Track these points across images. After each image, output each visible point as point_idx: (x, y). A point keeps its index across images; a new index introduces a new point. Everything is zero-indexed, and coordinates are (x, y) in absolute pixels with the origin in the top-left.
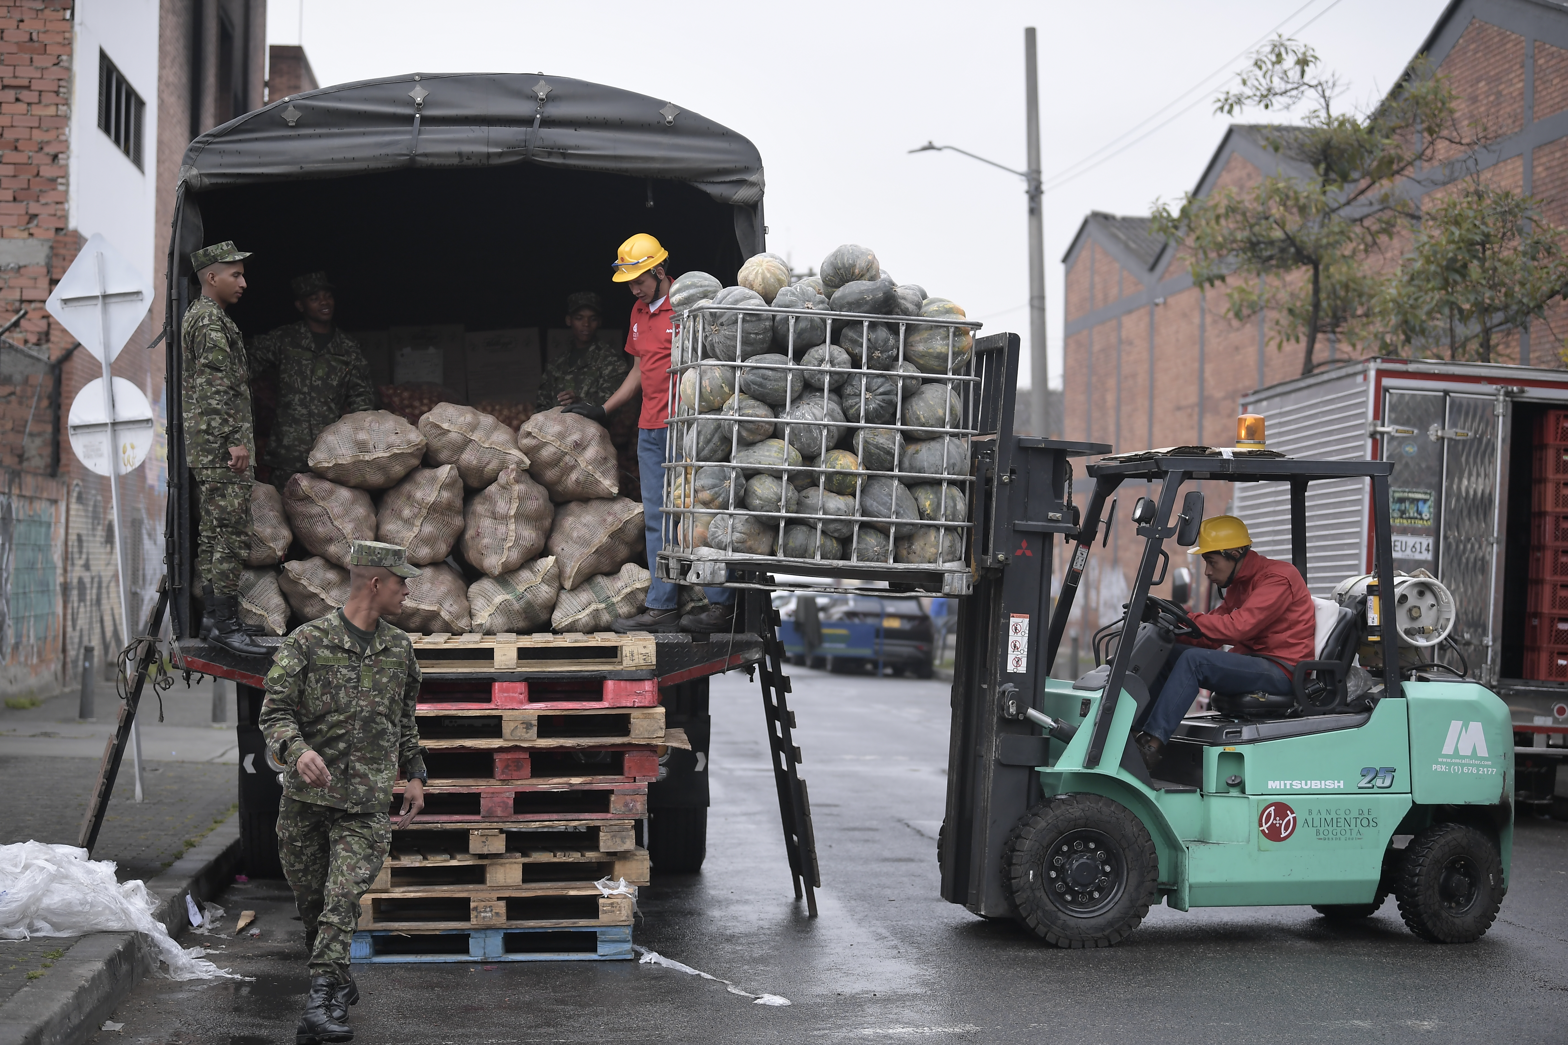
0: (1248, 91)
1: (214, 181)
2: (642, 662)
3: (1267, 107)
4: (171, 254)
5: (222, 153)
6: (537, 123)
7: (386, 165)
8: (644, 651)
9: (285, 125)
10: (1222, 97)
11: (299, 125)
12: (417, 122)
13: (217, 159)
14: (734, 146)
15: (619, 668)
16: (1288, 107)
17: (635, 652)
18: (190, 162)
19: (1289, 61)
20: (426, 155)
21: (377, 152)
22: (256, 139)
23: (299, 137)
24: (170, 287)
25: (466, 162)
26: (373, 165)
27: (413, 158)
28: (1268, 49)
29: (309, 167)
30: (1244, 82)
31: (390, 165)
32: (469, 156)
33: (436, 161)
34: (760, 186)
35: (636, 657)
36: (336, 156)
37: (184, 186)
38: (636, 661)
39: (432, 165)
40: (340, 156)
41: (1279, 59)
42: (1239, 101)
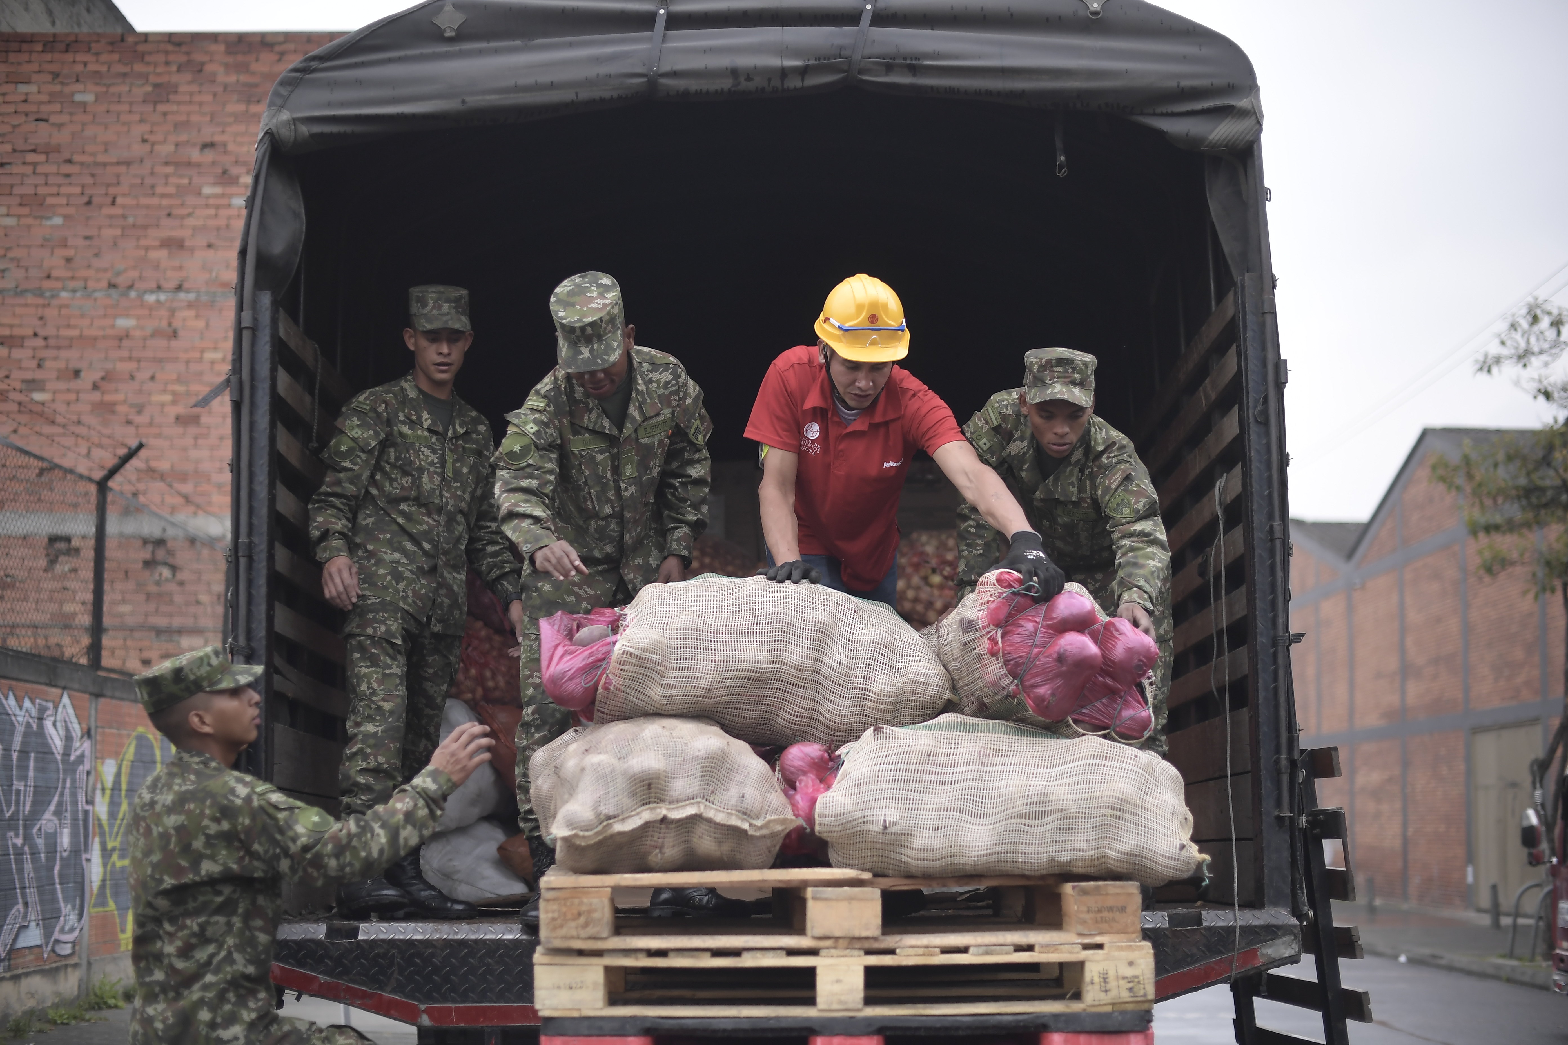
0: (1505, 351)
1: (317, 129)
2: (1125, 995)
3: (1525, 366)
4: (243, 253)
5: (332, 85)
6: (866, 19)
7: (607, 95)
8: (1129, 972)
9: (438, 36)
10: (1481, 358)
11: (461, 36)
12: (660, 23)
13: (325, 95)
14: (1206, 51)
15: (1076, 1007)
16: (1546, 364)
17: (1112, 974)
18: (279, 102)
19: (1545, 323)
20: (675, 74)
21: (591, 72)
22: (390, 61)
23: (462, 54)
24: (240, 308)
25: (744, 85)
26: (585, 95)
27: (652, 81)
28: (1524, 311)
29: (475, 101)
30: (1503, 343)
31: (615, 94)
32: (750, 74)
33: (693, 85)
34: (1254, 116)
35: (1112, 984)
36: (522, 81)
37: (267, 140)
38: (1113, 993)
39: (686, 94)
40: (529, 80)
41: (1535, 319)
42: (1498, 360)
